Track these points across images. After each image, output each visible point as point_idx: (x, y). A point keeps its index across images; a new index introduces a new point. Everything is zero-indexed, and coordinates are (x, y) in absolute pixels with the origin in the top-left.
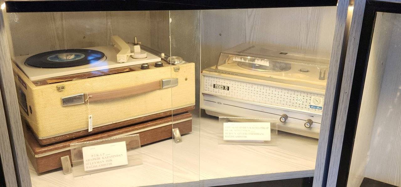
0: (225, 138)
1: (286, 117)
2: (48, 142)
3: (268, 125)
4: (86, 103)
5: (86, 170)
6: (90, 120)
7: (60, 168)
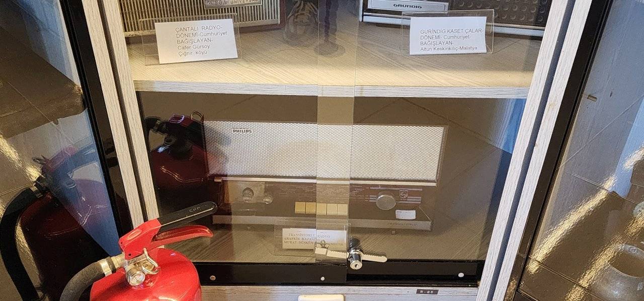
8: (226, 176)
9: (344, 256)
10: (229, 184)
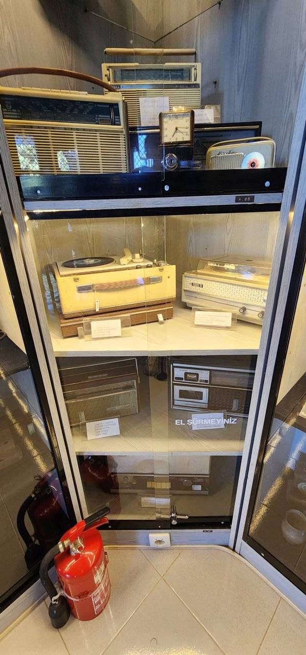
0: (196, 323)
1: (244, 309)
2: (69, 317)
3: (230, 315)
4: (94, 291)
5: (93, 337)
6: (97, 303)
7: (77, 336)
8: (116, 473)
9: (168, 517)
10: (118, 477)
